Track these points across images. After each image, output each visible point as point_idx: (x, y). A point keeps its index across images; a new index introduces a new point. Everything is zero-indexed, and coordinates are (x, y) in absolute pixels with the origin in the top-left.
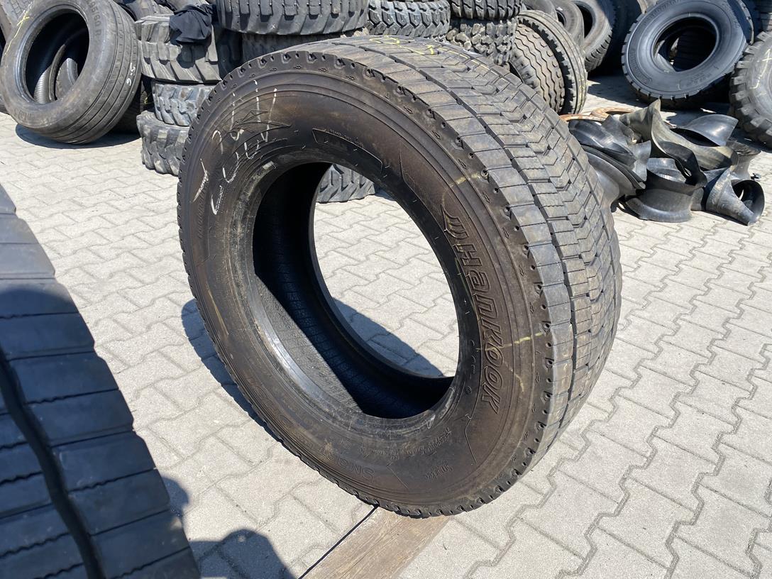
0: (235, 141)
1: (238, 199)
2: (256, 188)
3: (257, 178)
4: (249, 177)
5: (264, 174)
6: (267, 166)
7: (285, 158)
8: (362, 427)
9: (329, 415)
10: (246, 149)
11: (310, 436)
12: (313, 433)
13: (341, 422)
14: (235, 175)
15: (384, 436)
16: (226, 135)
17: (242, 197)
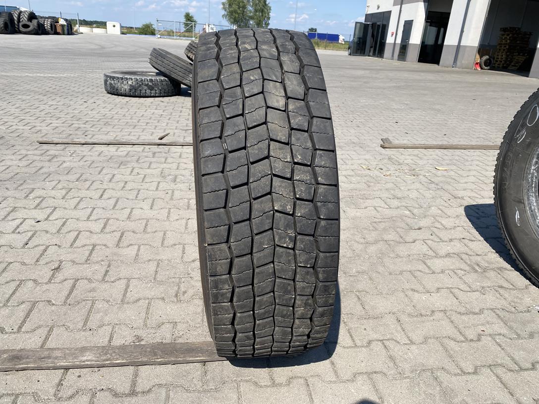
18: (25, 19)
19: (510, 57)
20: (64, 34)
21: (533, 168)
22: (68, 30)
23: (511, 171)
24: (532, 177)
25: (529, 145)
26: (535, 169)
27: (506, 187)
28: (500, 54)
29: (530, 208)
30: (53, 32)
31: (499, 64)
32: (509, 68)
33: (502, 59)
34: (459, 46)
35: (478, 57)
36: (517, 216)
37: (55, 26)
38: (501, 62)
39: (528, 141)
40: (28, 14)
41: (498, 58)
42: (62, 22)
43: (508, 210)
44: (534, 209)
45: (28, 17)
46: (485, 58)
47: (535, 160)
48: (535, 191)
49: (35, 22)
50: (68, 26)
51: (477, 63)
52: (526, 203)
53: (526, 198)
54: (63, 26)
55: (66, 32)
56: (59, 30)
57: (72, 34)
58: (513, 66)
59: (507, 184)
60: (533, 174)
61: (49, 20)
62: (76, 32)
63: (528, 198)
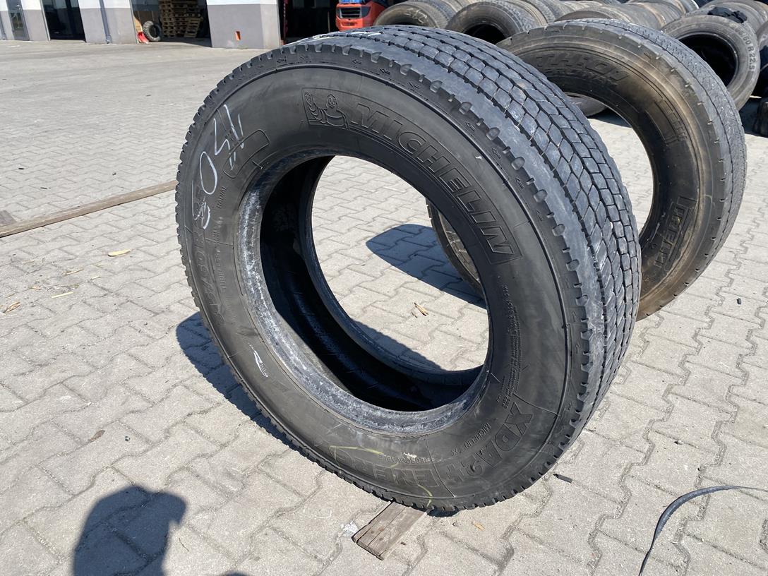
19: (181, 19)
21: (248, 268)
23: (215, 282)
24: (254, 284)
25: (224, 230)
26: (253, 269)
27: (219, 312)
28: (166, 17)
29: (273, 339)
31: (171, 32)
32: (185, 36)
33: (171, 23)
34: (103, 10)
35: (137, 23)
36: (258, 361)
38: (172, 28)
39: (219, 222)
41: (166, 23)
43: (239, 353)
44: (280, 340)
46: (149, 24)
47: (246, 254)
48: (269, 306)
51: (140, 34)
52: (262, 331)
53: (258, 324)
58: (189, 32)
59: (219, 306)
60: (253, 278)
63: (263, 323)
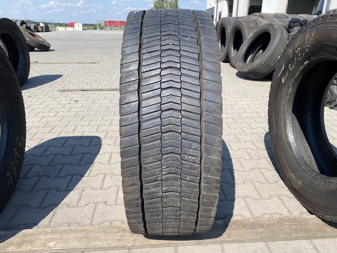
0: (296, 53)
1: (293, 77)
2: (300, 73)
3: (301, 68)
4: (298, 67)
5: (304, 66)
6: (306, 63)
7: (313, 59)
8: (316, 177)
9: (304, 170)
10: (299, 55)
11: (294, 177)
12: (295, 176)
13: (308, 174)
14: (293, 67)
15: (325, 182)
16: (294, 51)
17: (294, 76)
18: (19, 24)
20: (43, 31)
22: (46, 29)
30: (36, 31)
37: (38, 28)
40: (20, 22)
42: (42, 25)
45: (21, 23)
49: (24, 26)
50: (46, 27)
54: (42, 27)
55: (44, 30)
56: (40, 29)
57: (49, 31)
61: (33, 24)
62: (52, 30)
